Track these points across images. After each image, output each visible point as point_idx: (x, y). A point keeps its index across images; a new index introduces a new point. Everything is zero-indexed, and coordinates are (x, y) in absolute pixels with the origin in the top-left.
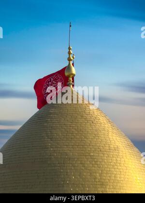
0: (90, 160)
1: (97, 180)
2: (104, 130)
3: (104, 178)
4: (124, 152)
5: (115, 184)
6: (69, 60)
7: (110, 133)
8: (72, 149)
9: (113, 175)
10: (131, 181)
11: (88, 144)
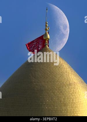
0: (58, 90)
1: (62, 102)
2: (66, 72)
3: (66, 101)
4: (78, 86)
5: (73, 105)
6: (46, 30)
7: (70, 74)
8: (47, 84)
9: (72, 100)
10: (82, 103)
11: (57, 81)
